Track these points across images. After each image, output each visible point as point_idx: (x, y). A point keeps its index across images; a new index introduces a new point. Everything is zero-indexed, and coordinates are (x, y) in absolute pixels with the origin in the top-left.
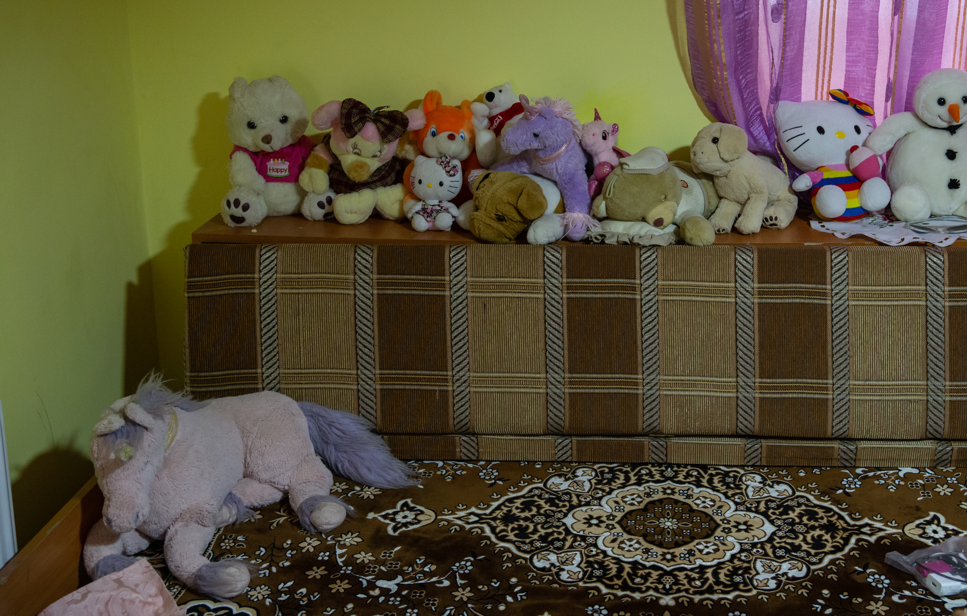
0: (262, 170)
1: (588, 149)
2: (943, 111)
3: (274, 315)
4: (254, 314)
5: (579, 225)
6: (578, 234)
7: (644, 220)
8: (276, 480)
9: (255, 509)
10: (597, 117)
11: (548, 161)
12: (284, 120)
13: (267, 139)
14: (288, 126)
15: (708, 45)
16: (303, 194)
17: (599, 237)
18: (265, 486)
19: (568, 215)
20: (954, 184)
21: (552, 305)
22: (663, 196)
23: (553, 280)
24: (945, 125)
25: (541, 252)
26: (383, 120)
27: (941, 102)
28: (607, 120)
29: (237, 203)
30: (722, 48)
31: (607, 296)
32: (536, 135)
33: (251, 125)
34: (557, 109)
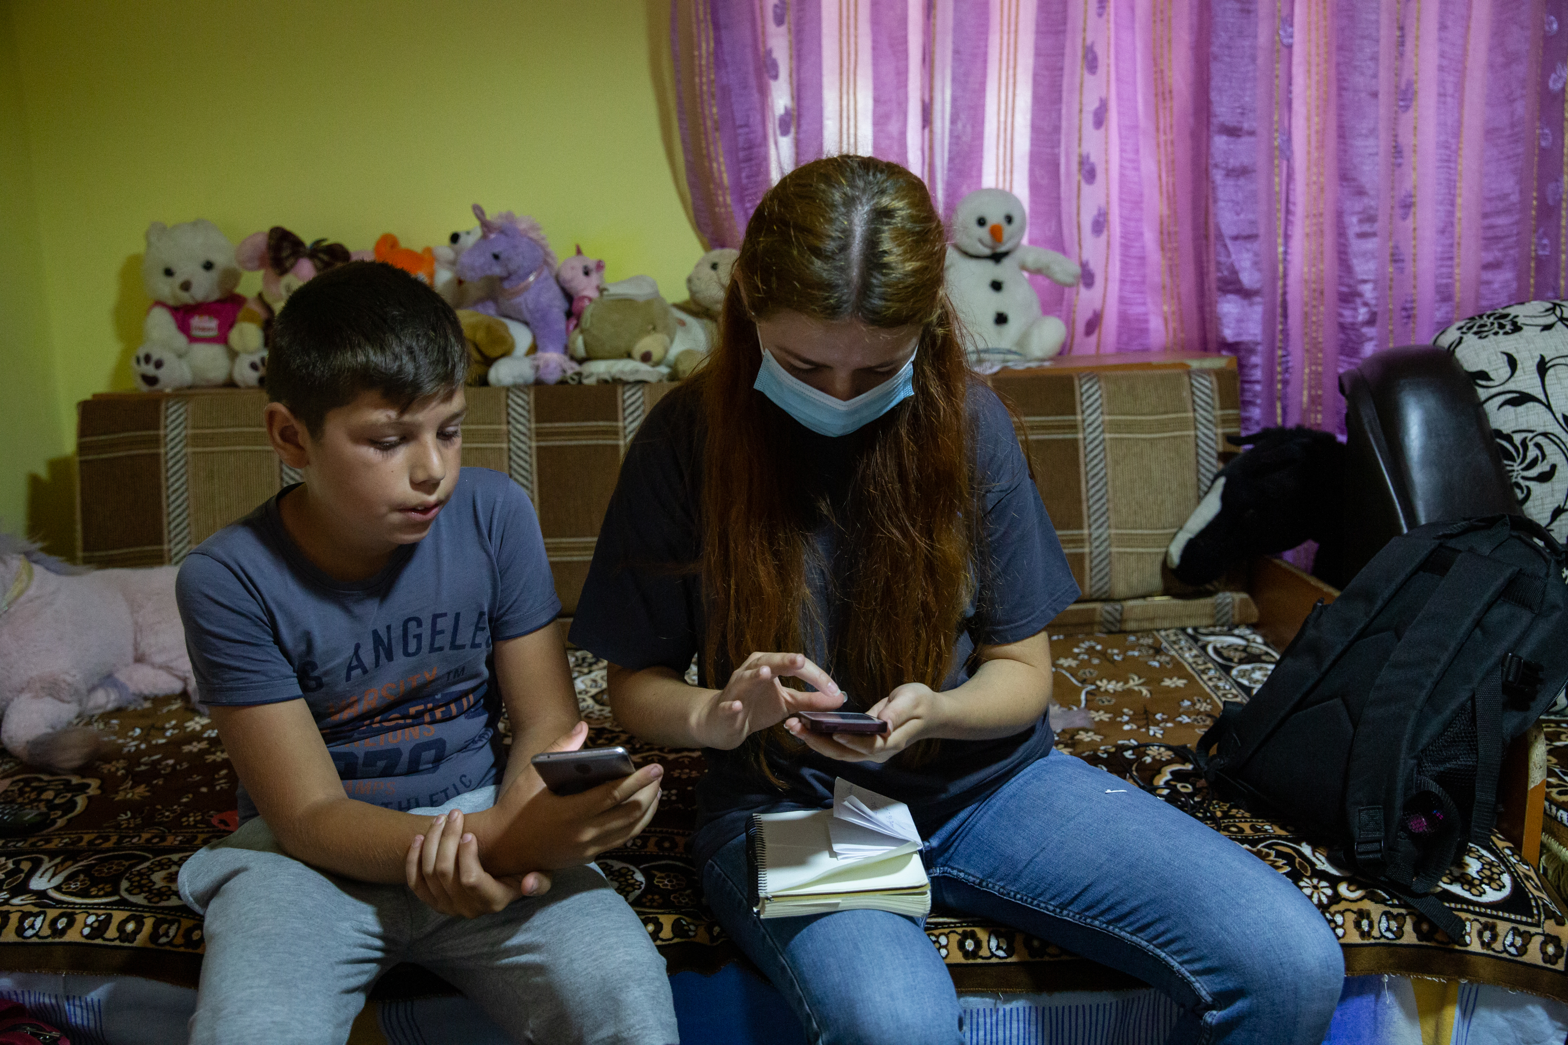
0: (184, 327)
1: (567, 286)
2: (984, 233)
3: (184, 479)
4: (159, 478)
5: (553, 365)
6: (553, 377)
7: (629, 356)
8: (174, 664)
9: (146, 698)
10: (579, 252)
11: (517, 294)
12: (208, 266)
13: (186, 286)
14: (213, 275)
15: (707, 164)
16: (233, 355)
17: (576, 377)
18: (160, 672)
19: (539, 354)
20: (1001, 319)
21: (519, 457)
22: (651, 327)
23: (519, 426)
24: (987, 251)
25: (503, 394)
26: (322, 256)
27: (981, 222)
28: (591, 257)
29: (148, 358)
30: (723, 168)
31: (584, 442)
32: (496, 257)
33: (169, 272)
34: (522, 226)
